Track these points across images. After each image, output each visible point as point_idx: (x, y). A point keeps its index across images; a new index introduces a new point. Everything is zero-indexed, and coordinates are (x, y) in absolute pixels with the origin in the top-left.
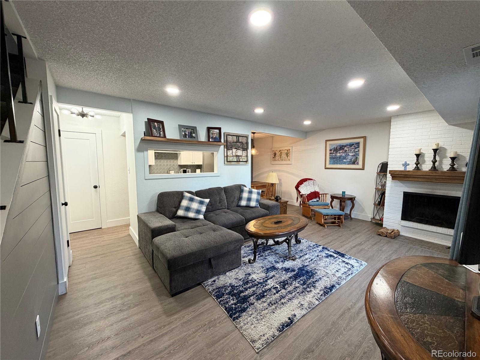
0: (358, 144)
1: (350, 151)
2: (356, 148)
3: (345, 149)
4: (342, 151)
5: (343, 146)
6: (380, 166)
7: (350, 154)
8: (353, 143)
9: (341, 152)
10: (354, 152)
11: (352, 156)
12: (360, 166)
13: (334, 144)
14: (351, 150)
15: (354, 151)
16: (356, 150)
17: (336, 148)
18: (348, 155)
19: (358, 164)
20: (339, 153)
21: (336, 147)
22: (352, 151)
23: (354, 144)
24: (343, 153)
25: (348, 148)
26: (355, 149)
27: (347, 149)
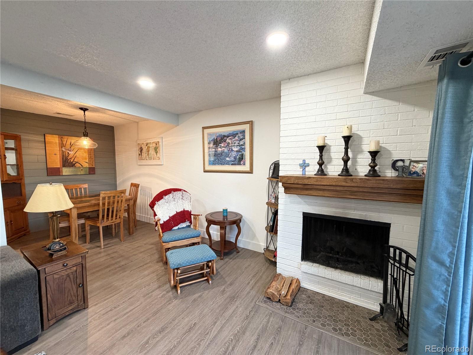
0: (243, 132)
1: (233, 145)
2: (241, 140)
3: (228, 140)
4: (224, 144)
5: (224, 136)
6: (272, 167)
7: (233, 149)
8: (237, 132)
9: (222, 145)
10: (239, 146)
11: (237, 151)
12: (247, 168)
13: (213, 134)
14: (235, 143)
15: (238, 143)
16: (241, 143)
17: (217, 139)
18: (232, 150)
19: (245, 165)
20: (220, 148)
21: (215, 138)
22: (236, 145)
23: (237, 134)
24: (225, 147)
25: (231, 139)
26: (239, 141)
27: (230, 141)
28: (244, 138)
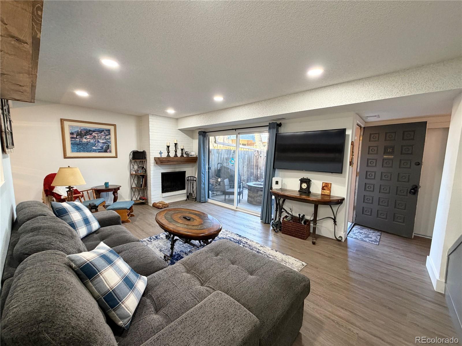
0: (109, 131)
1: (99, 138)
2: (107, 135)
3: (94, 134)
4: (90, 137)
5: (90, 131)
6: (131, 153)
7: (100, 141)
8: (103, 130)
9: (88, 137)
10: (105, 139)
12: (113, 154)
13: (77, 127)
14: (101, 137)
15: (104, 137)
16: (107, 137)
17: (81, 131)
18: (98, 142)
19: (111, 152)
20: (85, 139)
21: (79, 131)
22: (102, 138)
23: (104, 131)
24: (91, 139)
25: (97, 134)
28: (110, 135)
